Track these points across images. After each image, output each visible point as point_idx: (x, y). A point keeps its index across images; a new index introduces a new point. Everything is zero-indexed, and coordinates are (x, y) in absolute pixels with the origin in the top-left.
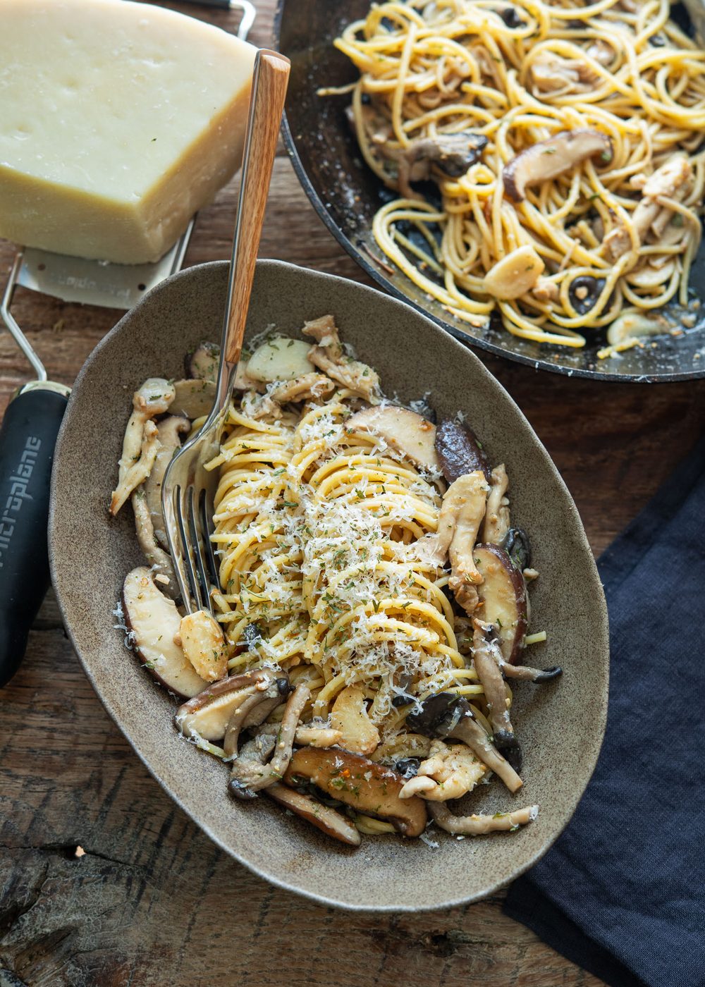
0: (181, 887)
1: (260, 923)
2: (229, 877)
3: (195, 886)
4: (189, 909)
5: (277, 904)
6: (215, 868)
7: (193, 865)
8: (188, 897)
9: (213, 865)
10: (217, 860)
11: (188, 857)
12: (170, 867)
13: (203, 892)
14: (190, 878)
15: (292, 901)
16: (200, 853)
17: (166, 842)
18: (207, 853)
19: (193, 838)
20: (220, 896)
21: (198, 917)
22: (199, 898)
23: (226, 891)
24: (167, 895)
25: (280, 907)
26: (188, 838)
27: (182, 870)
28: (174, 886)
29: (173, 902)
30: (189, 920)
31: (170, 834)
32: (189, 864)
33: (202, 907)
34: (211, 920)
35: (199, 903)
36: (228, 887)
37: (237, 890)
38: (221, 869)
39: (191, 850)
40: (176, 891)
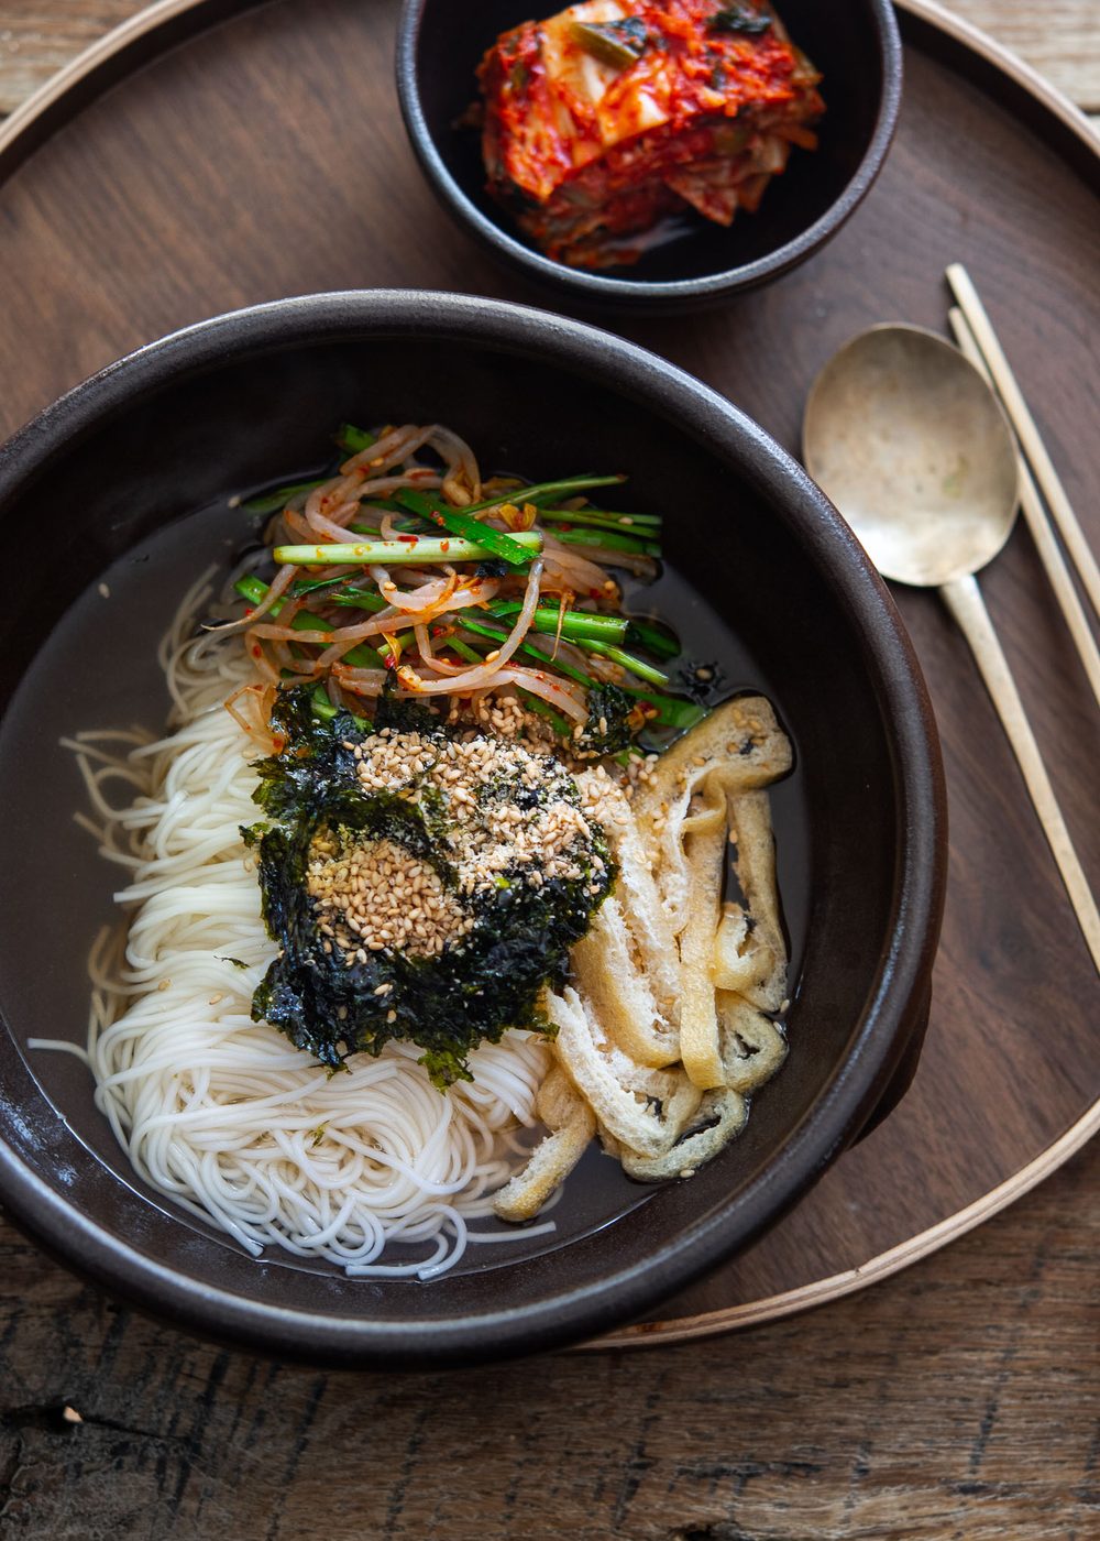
0: (251, 1471)
1: (391, 1526)
2: (332, 1451)
3: (275, 1468)
4: (266, 1509)
5: (417, 1492)
6: (307, 1436)
7: (269, 1433)
8: (264, 1488)
9: (304, 1431)
10: (309, 1421)
11: (260, 1419)
12: (230, 1439)
13: (290, 1478)
14: (266, 1456)
15: (441, 1487)
16: (282, 1412)
17: (221, 1396)
18: (293, 1412)
19: (266, 1385)
20: (318, 1483)
21: (282, 1522)
22: (283, 1490)
23: (329, 1475)
24: (228, 1487)
25: (422, 1498)
26: (258, 1387)
27: (250, 1442)
28: (238, 1469)
29: (240, 1498)
30: (267, 1528)
31: (226, 1382)
32: (263, 1432)
33: (289, 1503)
34: (305, 1526)
35: (283, 1497)
36: (331, 1469)
37: (348, 1473)
38: (318, 1438)
39: (265, 1407)
40: (243, 1478)
